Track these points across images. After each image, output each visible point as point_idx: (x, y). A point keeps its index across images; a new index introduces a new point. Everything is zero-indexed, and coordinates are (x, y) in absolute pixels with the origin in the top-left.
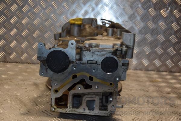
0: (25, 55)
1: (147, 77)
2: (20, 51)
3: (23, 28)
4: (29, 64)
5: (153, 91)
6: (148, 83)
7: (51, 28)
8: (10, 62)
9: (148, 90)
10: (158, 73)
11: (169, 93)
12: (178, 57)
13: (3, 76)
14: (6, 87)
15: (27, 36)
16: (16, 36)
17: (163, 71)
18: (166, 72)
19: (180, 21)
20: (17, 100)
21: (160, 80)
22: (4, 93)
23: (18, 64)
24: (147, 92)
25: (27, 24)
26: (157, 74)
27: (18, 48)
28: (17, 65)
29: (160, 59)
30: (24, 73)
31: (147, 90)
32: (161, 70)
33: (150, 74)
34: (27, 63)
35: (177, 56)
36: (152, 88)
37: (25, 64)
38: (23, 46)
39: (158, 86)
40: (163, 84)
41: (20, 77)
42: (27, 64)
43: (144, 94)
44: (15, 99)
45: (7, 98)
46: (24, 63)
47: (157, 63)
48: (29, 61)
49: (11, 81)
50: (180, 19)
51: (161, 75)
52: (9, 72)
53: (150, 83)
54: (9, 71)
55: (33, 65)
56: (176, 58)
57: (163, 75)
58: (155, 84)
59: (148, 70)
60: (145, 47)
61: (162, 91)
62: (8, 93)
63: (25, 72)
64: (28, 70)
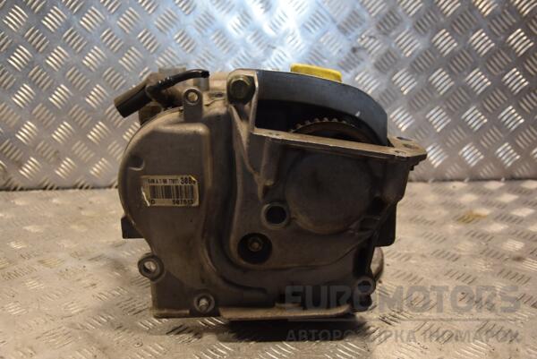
0: (67, 163)
1: (445, 205)
2: (52, 153)
3: (51, 81)
4: (83, 191)
5: (473, 256)
6: (452, 228)
7: (141, 74)
8: (21, 189)
9: (458, 253)
10: (473, 185)
11: (519, 259)
12: (529, 133)
13: (13, 245)
14: (31, 284)
15: (67, 106)
16: (34, 108)
17: (487, 180)
18: (498, 179)
19: (534, 22)
20: (74, 331)
21: (485, 211)
22: (30, 310)
23: (48, 193)
24: (457, 259)
25: (65, 67)
26: (472, 191)
27: (42, 143)
28: (48, 198)
29: (478, 145)
30: (75, 227)
31: (453, 252)
32: (482, 175)
33: (452, 194)
34: (75, 187)
35: (528, 131)
36: (466, 246)
37: (71, 191)
38: (58, 134)
39: (484, 236)
40: (498, 227)
41: (66, 244)
42: (77, 190)
43: (449, 269)
44: (68, 329)
45: (46, 329)
46: (68, 188)
47: (470, 154)
48: (81, 180)
49: (42, 262)
50: (534, 18)
51: (485, 192)
52: (28, 228)
53: (458, 227)
54: (28, 225)
55: (96, 191)
56: (525, 136)
57: (491, 193)
58: (472, 227)
59: (445, 180)
60: (432, 112)
61: (497, 253)
62: (42, 308)
63: (78, 220)
64: (83, 213)
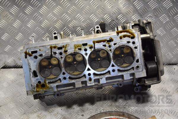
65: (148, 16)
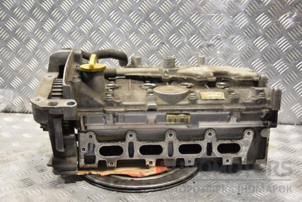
65: (213, 38)
